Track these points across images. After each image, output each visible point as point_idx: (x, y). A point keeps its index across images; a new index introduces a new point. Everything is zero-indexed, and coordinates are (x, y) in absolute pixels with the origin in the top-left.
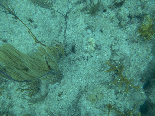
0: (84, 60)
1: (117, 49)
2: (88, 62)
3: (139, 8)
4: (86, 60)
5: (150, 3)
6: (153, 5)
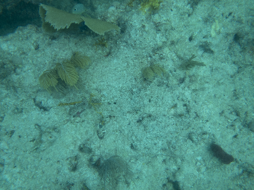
0: (234, 17)
1: (189, 5)
2: (231, 11)
3: (147, 29)
4: (233, 14)
5: (137, 24)
6: (135, 21)
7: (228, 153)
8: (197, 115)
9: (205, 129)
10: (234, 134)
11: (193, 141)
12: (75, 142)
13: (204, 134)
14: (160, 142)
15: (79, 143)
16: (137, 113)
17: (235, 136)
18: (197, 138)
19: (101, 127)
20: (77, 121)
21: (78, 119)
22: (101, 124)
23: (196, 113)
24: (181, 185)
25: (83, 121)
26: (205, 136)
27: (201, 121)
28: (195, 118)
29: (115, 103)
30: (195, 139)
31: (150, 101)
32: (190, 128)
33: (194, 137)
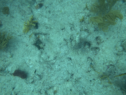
7: (17, 77)
8: (40, 92)
9: (33, 85)
10: (15, 89)
11: (38, 75)
12: (103, 51)
13: (33, 82)
14: (57, 67)
15: (101, 51)
16: (75, 79)
17: (14, 88)
18: (36, 78)
19: (91, 64)
20: (108, 63)
21: (107, 64)
22: (92, 65)
23: (41, 93)
24: (37, 49)
25: (104, 64)
26: (32, 81)
27: (37, 89)
28: (41, 90)
29: (91, 81)
30: (37, 76)
31: (71, 90)
32: (42, 82)
33: (38, 77)
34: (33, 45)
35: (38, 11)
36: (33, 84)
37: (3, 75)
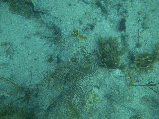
34: (93, 30)
35: (64, 31)
36: (128, 10)
37: (128, 38)
